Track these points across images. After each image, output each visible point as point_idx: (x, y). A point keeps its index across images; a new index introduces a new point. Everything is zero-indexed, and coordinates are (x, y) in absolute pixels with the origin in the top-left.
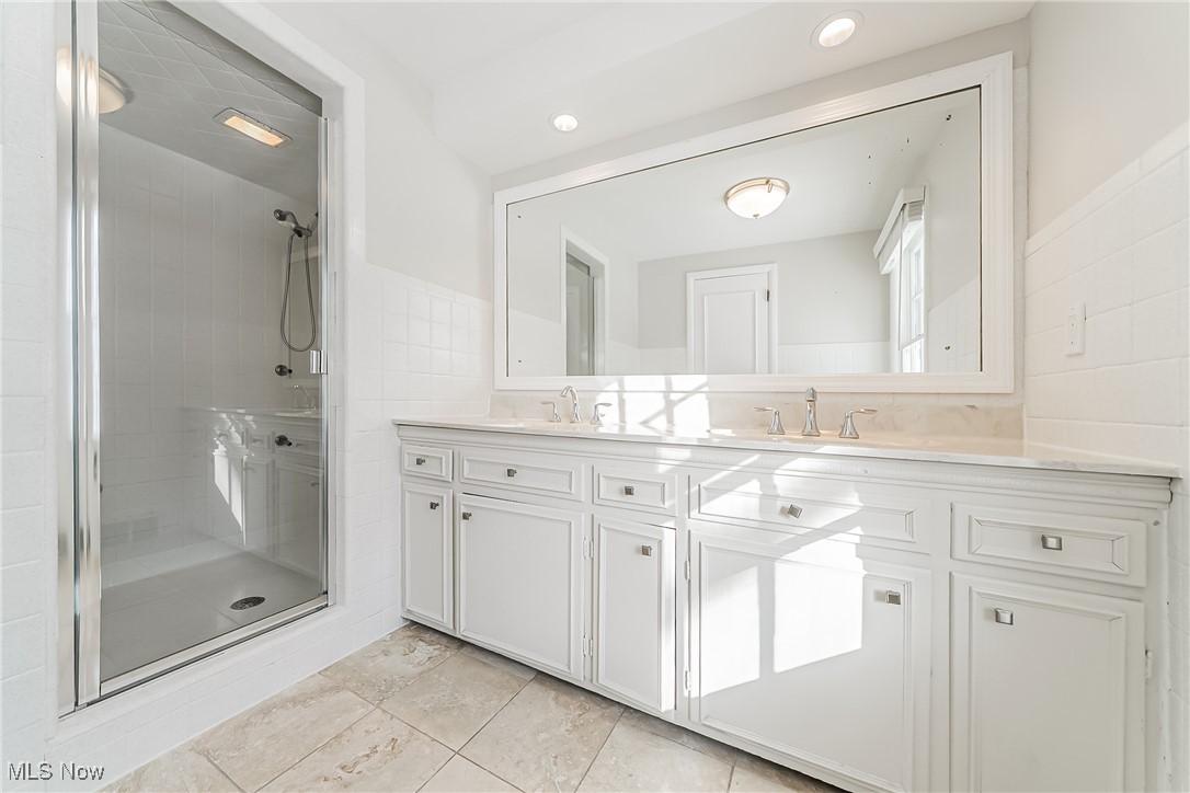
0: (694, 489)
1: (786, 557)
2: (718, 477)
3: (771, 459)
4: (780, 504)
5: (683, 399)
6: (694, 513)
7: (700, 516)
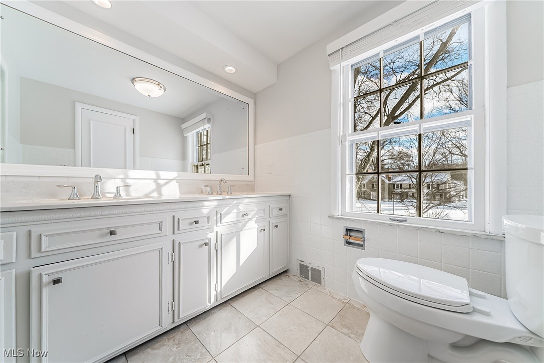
0: (219, 215)
1: (244, 229)
2: (225, 210)
3: (240, 201)
4: (241, 214)
5: (167, 183)
6: (219, 224)
7: (221, 224)
